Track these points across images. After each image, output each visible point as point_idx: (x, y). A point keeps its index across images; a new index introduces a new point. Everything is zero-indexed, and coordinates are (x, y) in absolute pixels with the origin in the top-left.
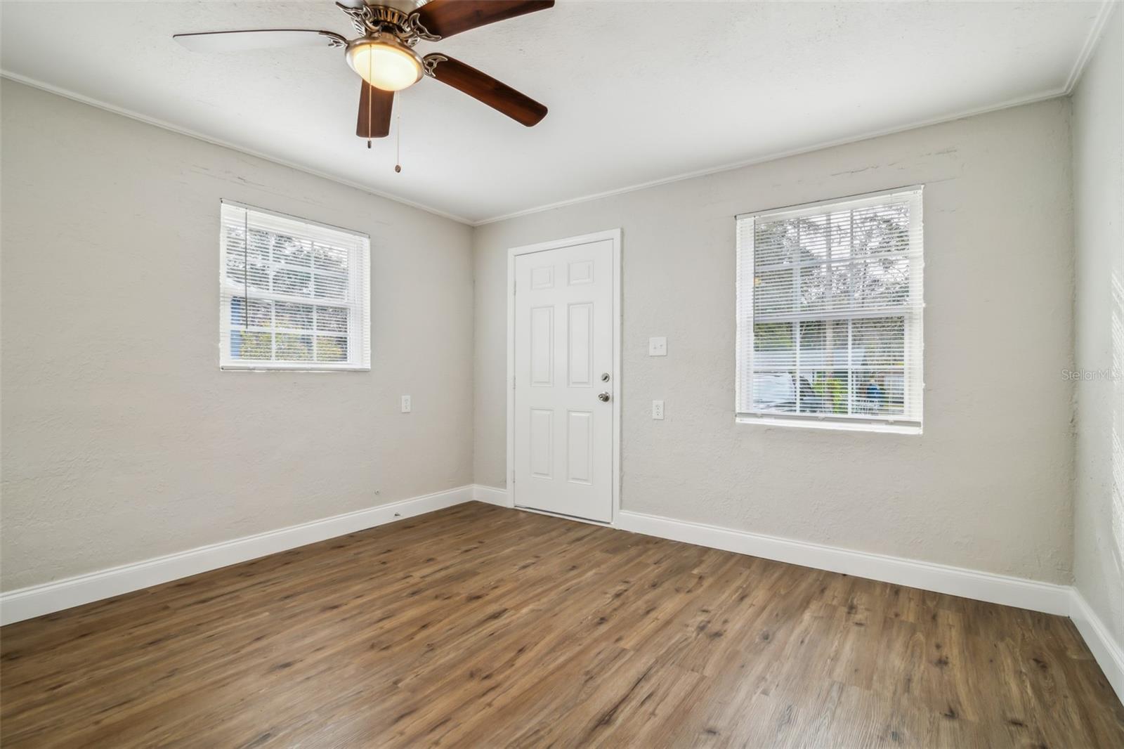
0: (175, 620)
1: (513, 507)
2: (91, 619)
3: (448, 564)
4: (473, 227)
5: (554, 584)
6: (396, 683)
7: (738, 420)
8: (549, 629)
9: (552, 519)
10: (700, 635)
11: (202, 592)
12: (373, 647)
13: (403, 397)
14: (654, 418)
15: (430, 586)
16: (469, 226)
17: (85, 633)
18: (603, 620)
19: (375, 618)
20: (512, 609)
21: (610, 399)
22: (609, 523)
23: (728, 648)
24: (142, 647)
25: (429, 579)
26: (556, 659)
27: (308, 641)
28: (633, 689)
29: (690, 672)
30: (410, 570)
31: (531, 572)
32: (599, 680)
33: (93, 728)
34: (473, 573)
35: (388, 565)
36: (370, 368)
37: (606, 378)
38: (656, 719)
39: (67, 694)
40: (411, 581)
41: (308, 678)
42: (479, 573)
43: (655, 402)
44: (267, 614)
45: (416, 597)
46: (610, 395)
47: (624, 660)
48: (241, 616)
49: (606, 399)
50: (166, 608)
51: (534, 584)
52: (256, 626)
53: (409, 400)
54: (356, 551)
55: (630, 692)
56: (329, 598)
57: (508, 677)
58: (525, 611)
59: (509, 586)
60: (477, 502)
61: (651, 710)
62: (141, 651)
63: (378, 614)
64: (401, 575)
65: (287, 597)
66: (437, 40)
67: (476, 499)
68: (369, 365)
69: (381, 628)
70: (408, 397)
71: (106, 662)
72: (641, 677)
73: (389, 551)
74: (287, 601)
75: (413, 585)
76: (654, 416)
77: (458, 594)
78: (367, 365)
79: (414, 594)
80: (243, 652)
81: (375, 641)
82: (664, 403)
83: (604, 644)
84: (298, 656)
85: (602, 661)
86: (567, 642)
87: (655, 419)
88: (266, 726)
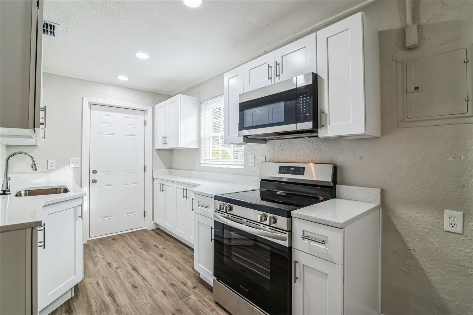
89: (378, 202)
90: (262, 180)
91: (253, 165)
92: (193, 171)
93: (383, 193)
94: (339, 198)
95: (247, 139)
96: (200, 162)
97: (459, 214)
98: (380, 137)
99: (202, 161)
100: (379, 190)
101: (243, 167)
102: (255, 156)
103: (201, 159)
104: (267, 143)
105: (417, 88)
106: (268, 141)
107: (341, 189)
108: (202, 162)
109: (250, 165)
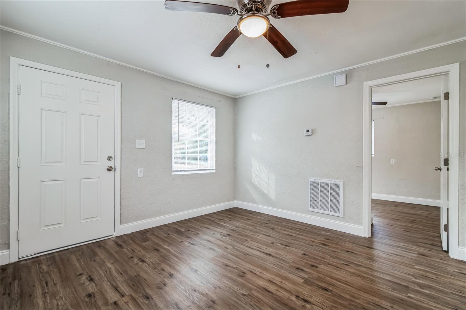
1: (16, 260)
7: (173, 173)
22: (112, 235)
43: (139, 170)
46: (114, 168)
76: (139, 176)
82: (144, 170)
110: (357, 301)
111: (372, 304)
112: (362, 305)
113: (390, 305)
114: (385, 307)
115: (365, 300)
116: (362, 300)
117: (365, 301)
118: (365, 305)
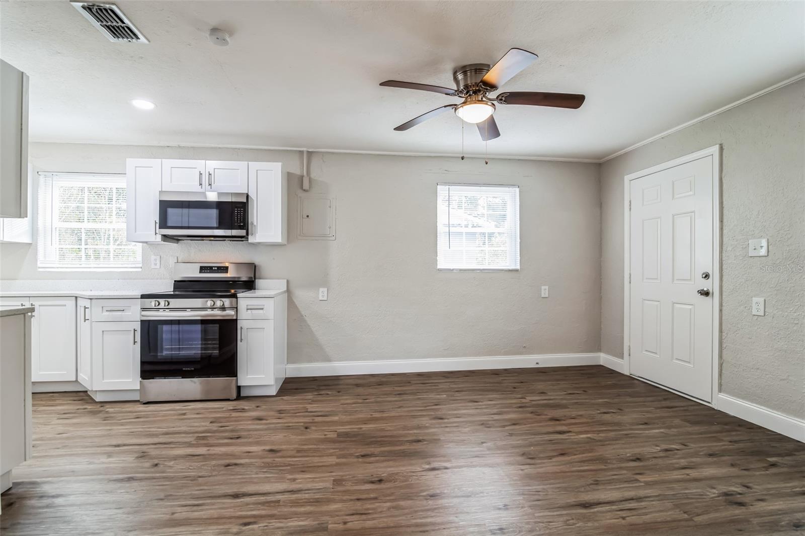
0: (410, 388)
1: (629, 375)
2: (384, 379)
3: (552, 398)
4: (600, 164)
5: (619, 429)
6: (483, 443)
8: (591, 451)
9: (658, 389)
10: (721, 498)
11: (426, 380)
12: (482, 424)
13: (543, 287)
14: (753, 313)
15: (533, 406)
16: (596, 164)
17: (380, 384)
18: (638, 459)
19: (492, 413)
20: (574, 432)
21: (711, 294)
22: (709, 403)
23: (739, 515)
24: (395, 395)
25: (533, 402)
26: (582, 466)
27: (456, 412)
28: (621, 501)
29: (682, 512)
30: (527, 395)
31: (607, 417)
32: (600, 487)
33: (370, 416)
34: (565, 407)
35: (515, 389)
36: (519, 268)
37: (707, 276)
38: (623, 521)
39: (367, 403)
40: (523, 400)
41: (446, 427)
42: (569, 408)
43: (755, 300)
44: (445, 396)
45: (520, 409)
46: (711, 291)
47: (631, 485)
48: (434, 394)
49: (706, 294)
50: (410, 383)
51: (602, 424)
52: (439, 399)
53: (547, 290)
54: (503, 378)
55: (618, 502)
56: (475, 397)
57: (544, 463)
58: (582, 436)
59: (584, 420)
60: (603, 366)
61: (624, 515)
62: (394, 396)
63: (495, 411)
64: (520, 396)
65: (457, 391)
66: (494, 90)
67: (602, 364)
68: (519, 266)
69: (492, 418)
70: (547, 287)
71: (382, 396)
72: (634, 498)
73: (522, 382)
74: (457, 393)
75: (523, 403)
76: (754, 312)
77: (546, 415)
78: (518, 267)
79: (520, 407)
80: (428, 408)
81: (485, 422)
82: (765, 300)
83: (625, 472)
84: (448, 417)
85: (613, 479)
86: (598, 462)
87: (754, 315)
88: (421, 438)
89: (285, 289)
90: (175, 281)
91: (158, 266)
92: (16, 279)
93: (288, 282)
94: (258, 289)
95: (166, 238)
96: (37, 264)
97: (326, 289)
98: (286, 244)
99: (40, 263)
100: (286, 281)
101: (140, 270)
102: (160, 257)
103: (38, 260)
104: (179, 243)
105: (308, 216)
106: (181, 241)
107: (259, 283)
108: (39, 265)
109: (153, 266)
110: (388, 504)
111: (370, 512)
112: (380, 502)
113: (349, 525)
114: (354, 517)
115: (381, 512)
116: (385, 510)
117: (379, 510)
118: (377, 504)
